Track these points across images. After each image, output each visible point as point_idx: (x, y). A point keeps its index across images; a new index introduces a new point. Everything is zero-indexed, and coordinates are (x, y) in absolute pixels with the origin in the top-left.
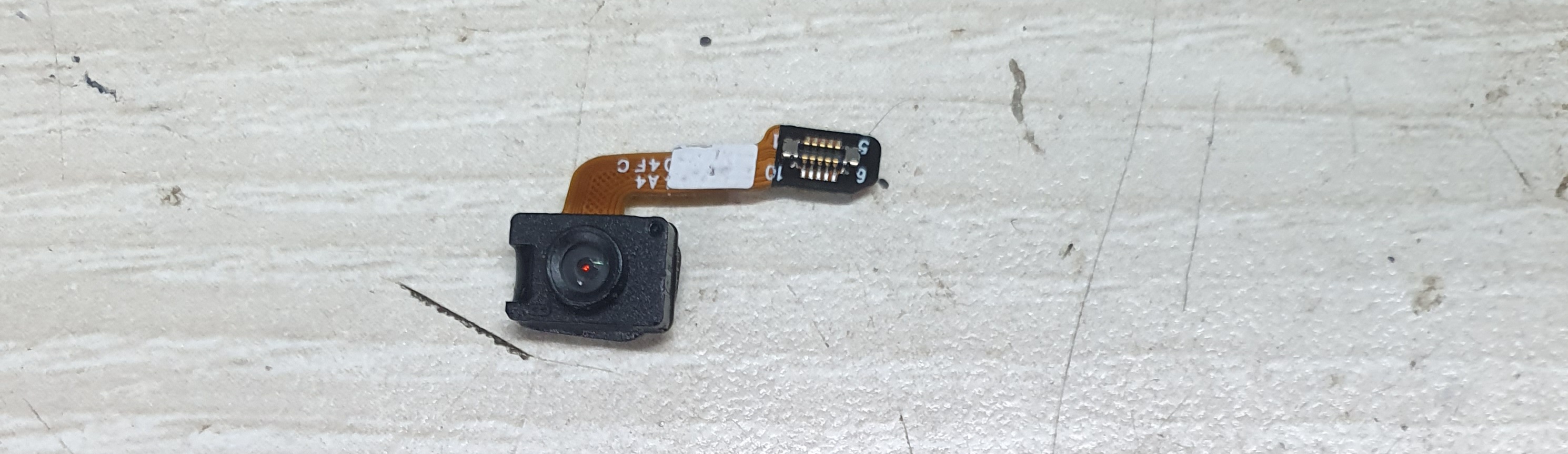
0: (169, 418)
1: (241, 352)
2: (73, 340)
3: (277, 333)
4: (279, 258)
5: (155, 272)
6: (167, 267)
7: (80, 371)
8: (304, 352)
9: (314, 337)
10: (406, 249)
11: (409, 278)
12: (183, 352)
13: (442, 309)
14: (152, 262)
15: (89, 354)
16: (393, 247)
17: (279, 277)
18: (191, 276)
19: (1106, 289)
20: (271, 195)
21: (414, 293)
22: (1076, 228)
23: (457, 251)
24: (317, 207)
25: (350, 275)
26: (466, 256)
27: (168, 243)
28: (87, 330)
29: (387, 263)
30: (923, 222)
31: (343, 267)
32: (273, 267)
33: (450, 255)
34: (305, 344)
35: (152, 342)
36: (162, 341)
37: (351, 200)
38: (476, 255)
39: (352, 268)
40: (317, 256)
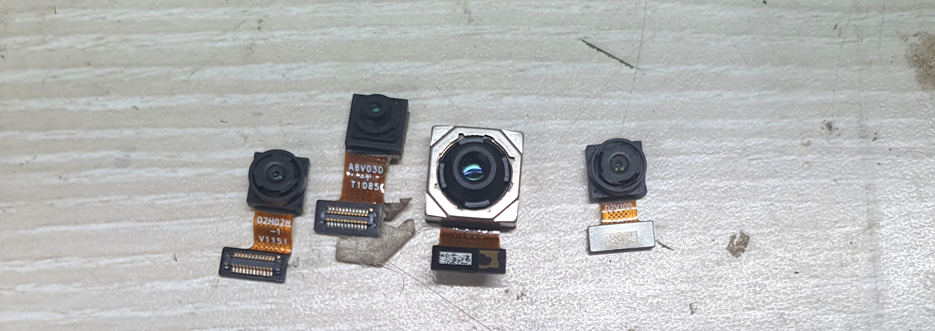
0: (494, 92)
1: (521, 67)
2: (453, 61)
3: (535, 59)
4: (534, 30)
5: (484, 35)
6: (488, 33)
7: (457, 74)
8: (546, 66)
9: (550, 60)
10: (583, 27)
11: (586, 38)
12: (498, 66)
13: (598, 50)
14: (483, 31)
15: (459, 67)
16: (579, 26)
17: (534, 37)
18: (499, 37)
19: (850, 42)
20: (528, 6)
21: (588, 44)
22: (837, 19)
23: (603, 28)
24: (547, 11)
25: (562, 37)
26: (607, 30)
27: (489, 24)
28: (458, 57)
29: (577, 32)
30: (780, 17)
31: (559, 34)
32: (532, 34)
33: (601, 30)
34: (546, 63)
35: (484, 63)
36: (489, 62)
37: (560, 8)
38: (611, 29)
39: (563, 34)
40: (549, 29)
